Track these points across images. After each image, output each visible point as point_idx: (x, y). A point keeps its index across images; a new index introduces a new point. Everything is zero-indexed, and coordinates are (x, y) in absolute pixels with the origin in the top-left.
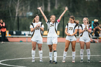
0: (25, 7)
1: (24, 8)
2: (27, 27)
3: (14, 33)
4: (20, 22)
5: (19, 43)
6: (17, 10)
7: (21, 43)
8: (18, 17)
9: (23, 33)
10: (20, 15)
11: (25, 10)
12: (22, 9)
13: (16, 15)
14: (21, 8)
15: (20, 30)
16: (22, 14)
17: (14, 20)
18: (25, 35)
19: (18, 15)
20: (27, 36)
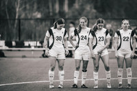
0: (30, 5)
1: (28, 6)
3: (14, 43)
4: (22, 27)
5: (21, 59)
6: (17, 10)
7: (24, 59)
8: (19, 20)
9: (26, 44)
10: (23, 16)
11: (30, 10)
12: (25, 8)
13: (17, 17)
14: (24, 6)
16: (26, 14)
17: (13, 24)
18: (29, 46)
19: (19, 16)
20: (33, 48)
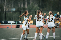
0: (10, 5)
2: (12, 18)
3: (3, 22)
4: (7, 15)
6: (5, 7)
7: (8, 29)
8: (5, 12)
9: (9, 22)
10: (7, 10)
11: (10, 7)
13: (4, 11)
14: (7, 6)
15: (7, 21)
16: (8, 9)
17: (3, 14)
19: (5, 10)
20: (12, 24)
